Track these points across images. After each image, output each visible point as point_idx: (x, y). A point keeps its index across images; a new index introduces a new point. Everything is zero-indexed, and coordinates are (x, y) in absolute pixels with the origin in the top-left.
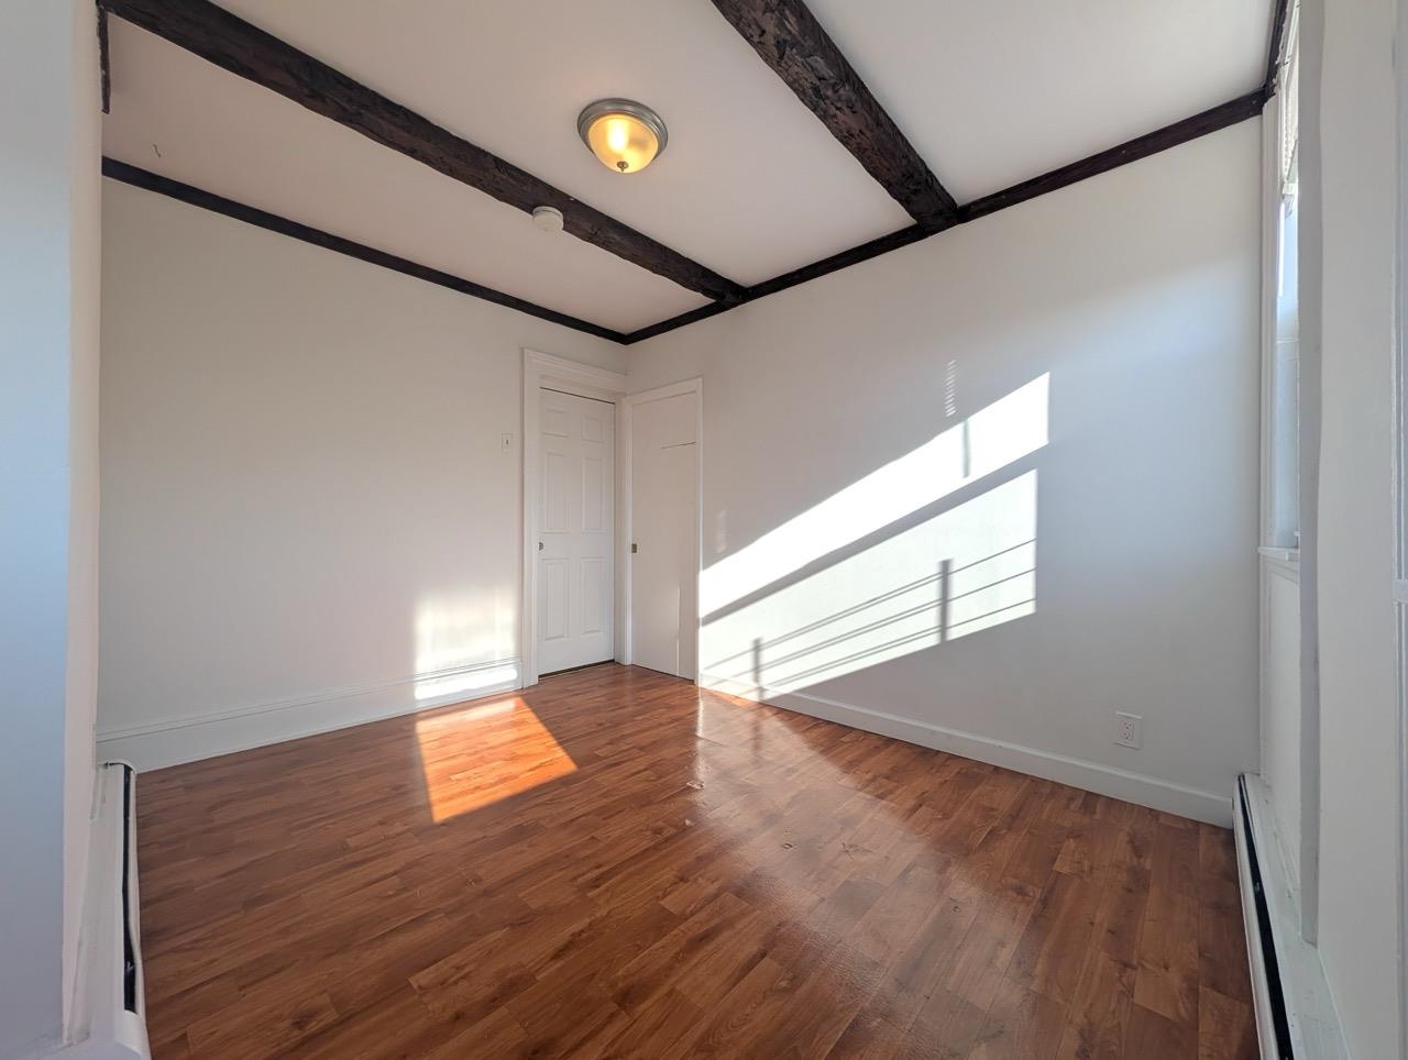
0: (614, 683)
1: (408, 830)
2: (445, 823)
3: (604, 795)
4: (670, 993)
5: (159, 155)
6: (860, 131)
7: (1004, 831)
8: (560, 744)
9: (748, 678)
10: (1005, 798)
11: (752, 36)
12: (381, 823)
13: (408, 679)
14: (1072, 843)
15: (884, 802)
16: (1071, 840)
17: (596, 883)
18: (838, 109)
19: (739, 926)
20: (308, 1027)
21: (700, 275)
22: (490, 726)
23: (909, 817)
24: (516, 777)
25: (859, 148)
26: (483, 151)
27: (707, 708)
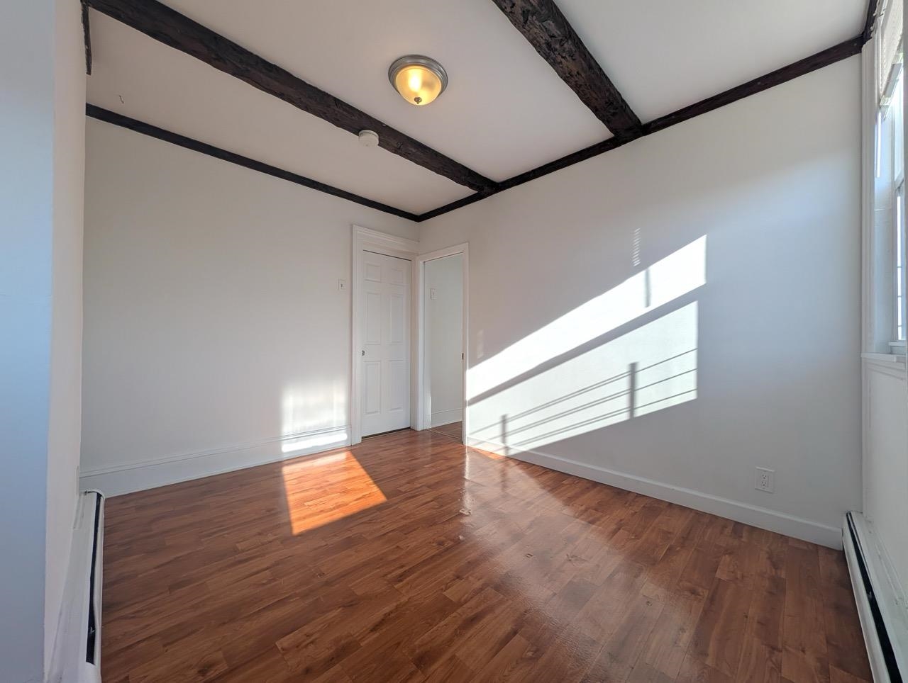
0: (410, 443)
1: (277, 539)
2: (301, 535)
3: (404, 518)
4: (453, 658)
5: (123, 102)
6: (578, 73)
7: (678, 549)
8: (375, 483)
9: (498, 441)
10: (678, 525)
11: (506, 8)
12: (260, 534)
13: (277, 439)
14: (727, 558)
15: (594, 526)
16: (727, 556)
17: (400, 578)
18: (563, 57)
19: (497, 611)
20: (208, 674)
21: (467, 174)
22: (330, 470)
23: (611, 538)
24: (347, 504)
25: (576, 85)
26: (327, 94)
27: (471, 461)
